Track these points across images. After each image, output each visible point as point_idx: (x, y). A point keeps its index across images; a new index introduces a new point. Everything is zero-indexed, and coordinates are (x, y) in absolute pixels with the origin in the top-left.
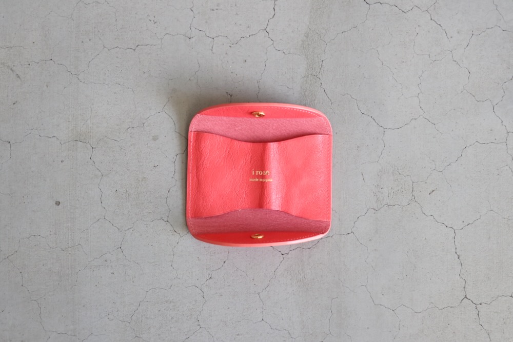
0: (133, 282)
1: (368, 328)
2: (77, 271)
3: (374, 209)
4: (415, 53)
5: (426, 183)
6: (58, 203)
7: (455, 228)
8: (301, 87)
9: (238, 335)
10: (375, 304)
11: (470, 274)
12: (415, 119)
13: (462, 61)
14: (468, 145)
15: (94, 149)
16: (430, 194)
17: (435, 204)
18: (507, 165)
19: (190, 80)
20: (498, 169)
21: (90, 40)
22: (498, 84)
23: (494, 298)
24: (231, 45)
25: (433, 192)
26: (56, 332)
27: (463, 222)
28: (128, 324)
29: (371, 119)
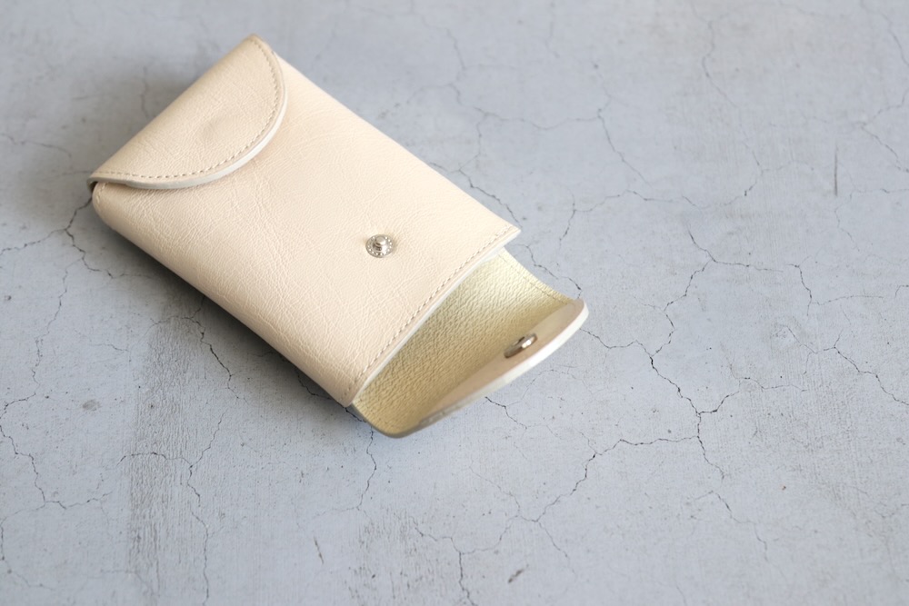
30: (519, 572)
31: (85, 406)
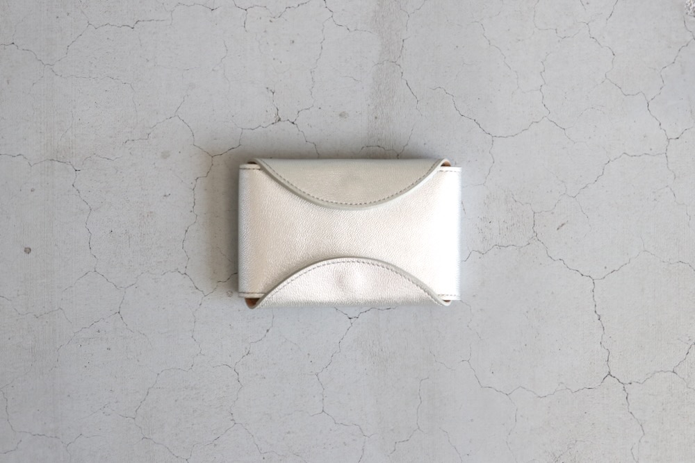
0: (138, 361)
1: (472, 420)
2: (58, 347)
3: (480, 253)
4: (536, 27)
5: (553, 213)
6: (28, 251)
7: (594, 277)
8: (374, 79)
9: (289, 433)
10: (482, 387)
11: (615, 341)
12: (537, 122)
13: (604, 37)
14: (612, 159)
15: (77, 172)
16: (558, 229)
17: (566, 243)
18: (667, 186)
19: (213, 70)
20: (654, 192)
21: (68, 14)
22: (655, 69)
23: (650, 375)
24: (273, 19)
25: (564, 226)
26: (30, 433)
27: (606, 268)
28: (133, 421)
29: (474, 123)
30: (563, 225)
31: (341, 115)
